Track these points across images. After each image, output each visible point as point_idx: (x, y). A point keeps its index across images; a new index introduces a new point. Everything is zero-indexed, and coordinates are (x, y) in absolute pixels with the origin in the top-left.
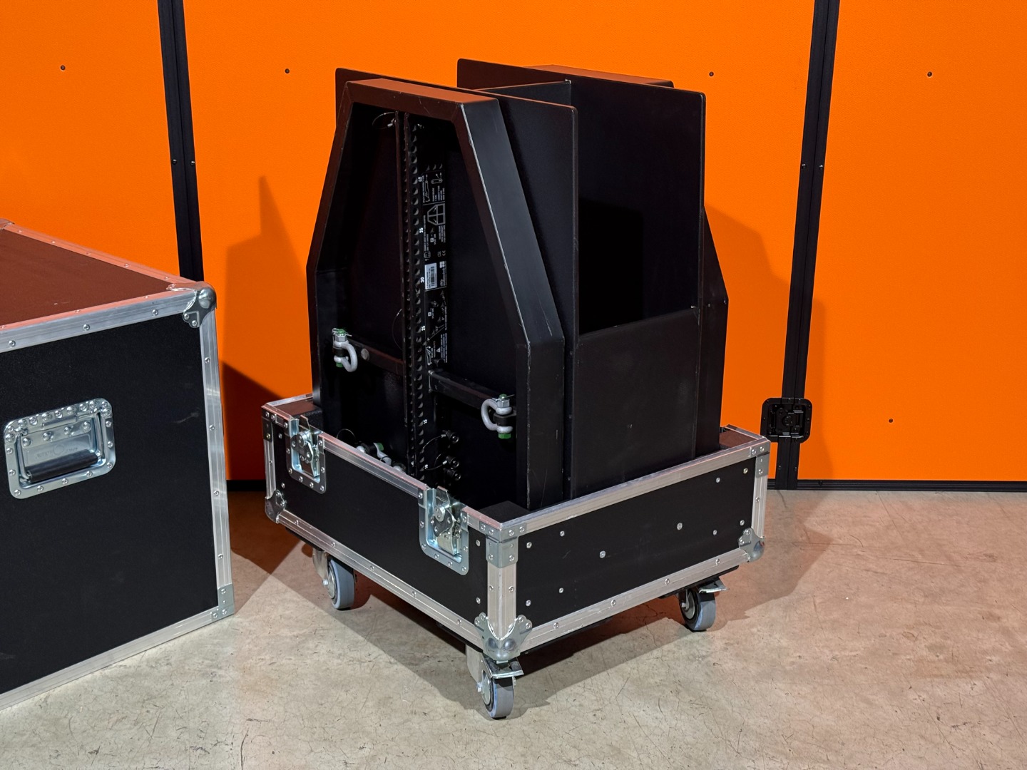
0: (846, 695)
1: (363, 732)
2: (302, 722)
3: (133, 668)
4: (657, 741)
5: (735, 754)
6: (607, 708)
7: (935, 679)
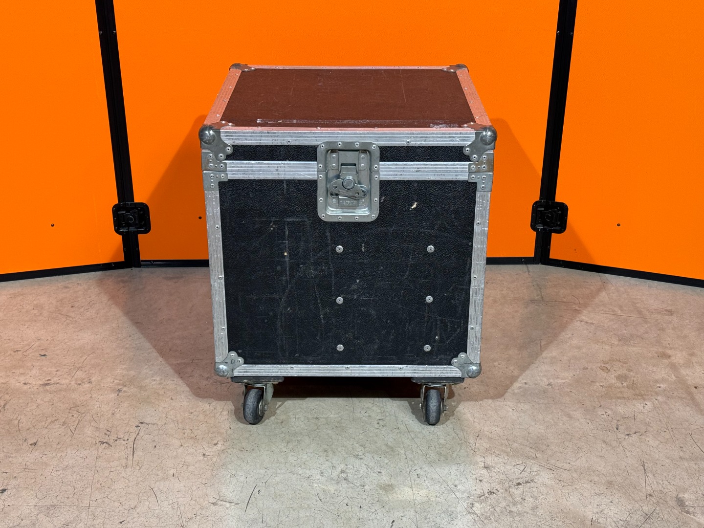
0: (555, 411)
1: (218, 433)
2: (176, 424)
3: (65, 385)
4: (419, 442)
5: (472, 452)
6: (387, 418)
7: (619, 401)
